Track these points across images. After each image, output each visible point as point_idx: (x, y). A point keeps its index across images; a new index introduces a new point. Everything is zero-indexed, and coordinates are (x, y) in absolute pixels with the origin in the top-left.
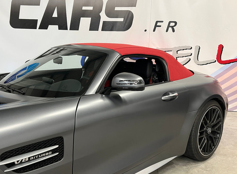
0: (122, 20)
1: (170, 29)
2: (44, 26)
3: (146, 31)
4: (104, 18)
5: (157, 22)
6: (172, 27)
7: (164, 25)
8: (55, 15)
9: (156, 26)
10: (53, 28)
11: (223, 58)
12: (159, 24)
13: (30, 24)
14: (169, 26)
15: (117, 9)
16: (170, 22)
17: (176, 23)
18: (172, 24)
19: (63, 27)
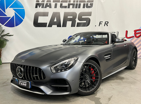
0: (85, 22)
1: (106, 25)
2: (50, 25)
3: (96, 26)
4: (77, 21)
5: (100, 22)
6: (107, 24)
7: (103, 23)
8: (55, 20)
9: (100, 24)
10: (55, 26)
11: (128, 36)
12: (101, 23)
13: (43, 25)
14: (105, 24)
15: (83, 17)
16: (106, 22)
17: (108, 22)
18: (107, 23)
19: (59, 25)
